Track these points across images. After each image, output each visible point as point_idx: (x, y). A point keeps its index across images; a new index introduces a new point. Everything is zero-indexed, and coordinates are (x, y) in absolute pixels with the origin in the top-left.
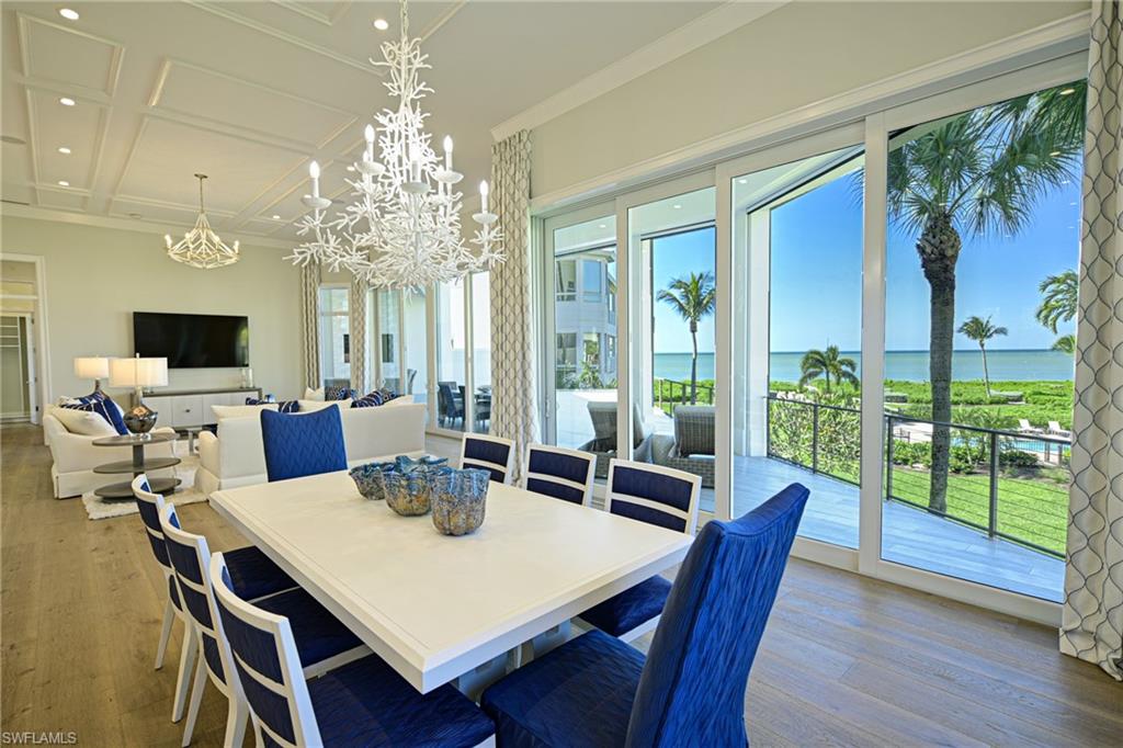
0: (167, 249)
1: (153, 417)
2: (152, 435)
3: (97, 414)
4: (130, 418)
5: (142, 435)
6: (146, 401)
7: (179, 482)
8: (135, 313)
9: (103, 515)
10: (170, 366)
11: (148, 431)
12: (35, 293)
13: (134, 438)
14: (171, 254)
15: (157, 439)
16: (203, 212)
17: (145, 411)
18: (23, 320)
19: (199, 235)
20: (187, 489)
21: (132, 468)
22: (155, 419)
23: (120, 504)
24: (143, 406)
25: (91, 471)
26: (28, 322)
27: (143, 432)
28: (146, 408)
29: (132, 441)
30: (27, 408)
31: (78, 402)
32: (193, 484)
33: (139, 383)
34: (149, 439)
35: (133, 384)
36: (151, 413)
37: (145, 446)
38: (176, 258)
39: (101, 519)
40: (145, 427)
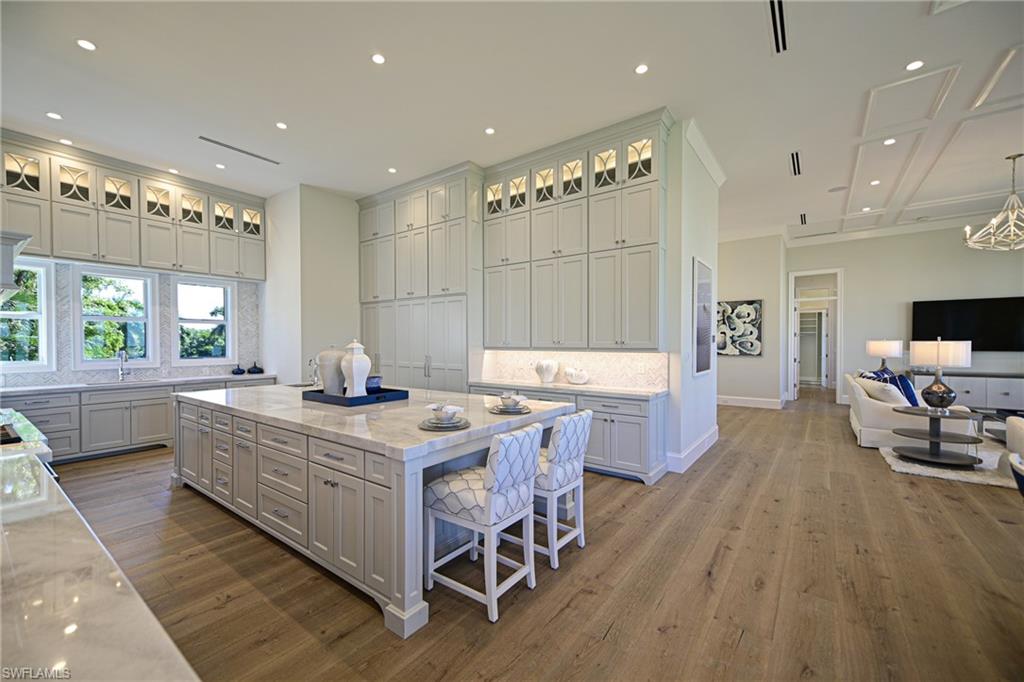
0: (965, 240)
1: (953, 395)
2: (951, 412)
3: (893, 386)
4: (929, 393)
5: (940, 409)
6: (945, 380)
7: (981, 461)
8: (914, 303)
9: (904, 470)
10: (973, 349)
11: (946, 407)
12: (835, 294)
13: (931, 411)
14: (970, 244)
15: (955, 415)
16: (1014, 193)
17: (943, 388)
18: (820, 314)
19: (1007, 217)
20: (989, 470)
21: (928, 437)
22: (955, 397)
23: (917, 465)
24: (943, 384)
25: (891, 432)
26: (824, 316)
27: (942, 407)
28: (945, 386)
29: (929, 413)
30: (819, 375)
31: (872, 375)
32: (996, 466)
33: (941, 363)
34: (947, 414)
35: (935, 363)
36: (951, 392)
37: (942, 420)
38: (978, 246)
39: (902, 473)
40: (945, 403)
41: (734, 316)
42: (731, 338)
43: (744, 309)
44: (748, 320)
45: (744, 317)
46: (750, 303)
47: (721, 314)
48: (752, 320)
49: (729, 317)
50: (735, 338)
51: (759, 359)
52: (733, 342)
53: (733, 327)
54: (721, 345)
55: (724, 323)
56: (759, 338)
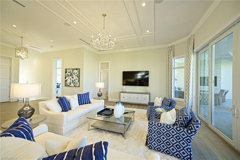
8: (123, 72)
41: (73, 73)
42: (72, 81)
43: (75, 71)
44: (76, 75)
45: (75, 74)
46: (77, 69)
47: (70, 73)
48: (77, 75)
49: (72, 74)
50: (73, 81)
51: (78, 88)
52: (73, 82)
53: (73, 77)
54: (70, 83)
55: (71, 76)
56: (79, 81)
